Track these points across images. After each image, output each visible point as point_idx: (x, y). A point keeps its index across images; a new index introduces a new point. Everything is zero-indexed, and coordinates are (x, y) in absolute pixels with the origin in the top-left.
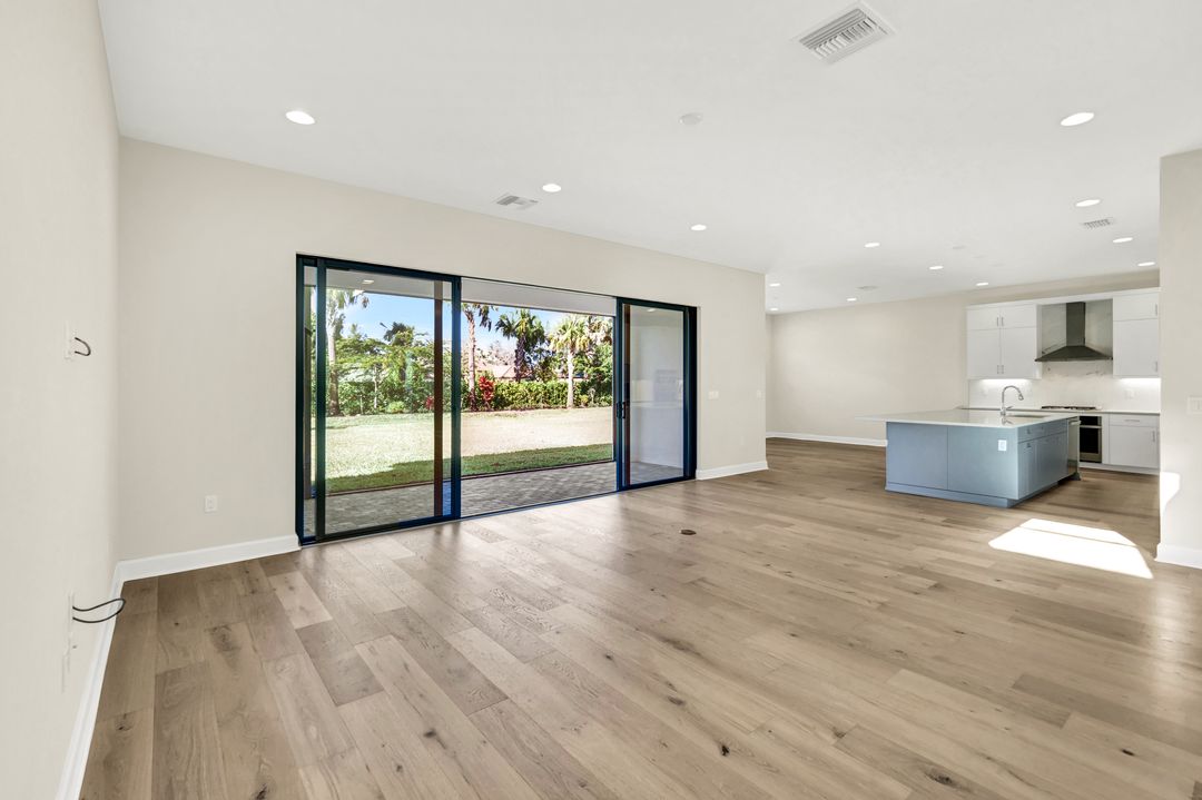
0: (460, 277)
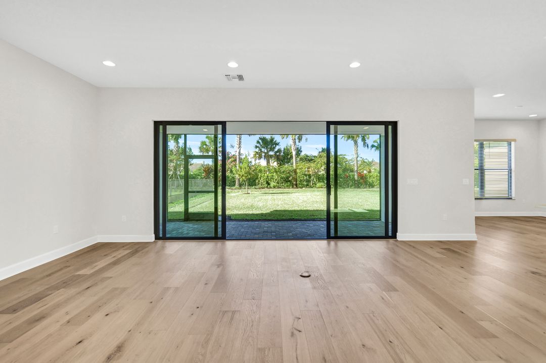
0: (225, 122)
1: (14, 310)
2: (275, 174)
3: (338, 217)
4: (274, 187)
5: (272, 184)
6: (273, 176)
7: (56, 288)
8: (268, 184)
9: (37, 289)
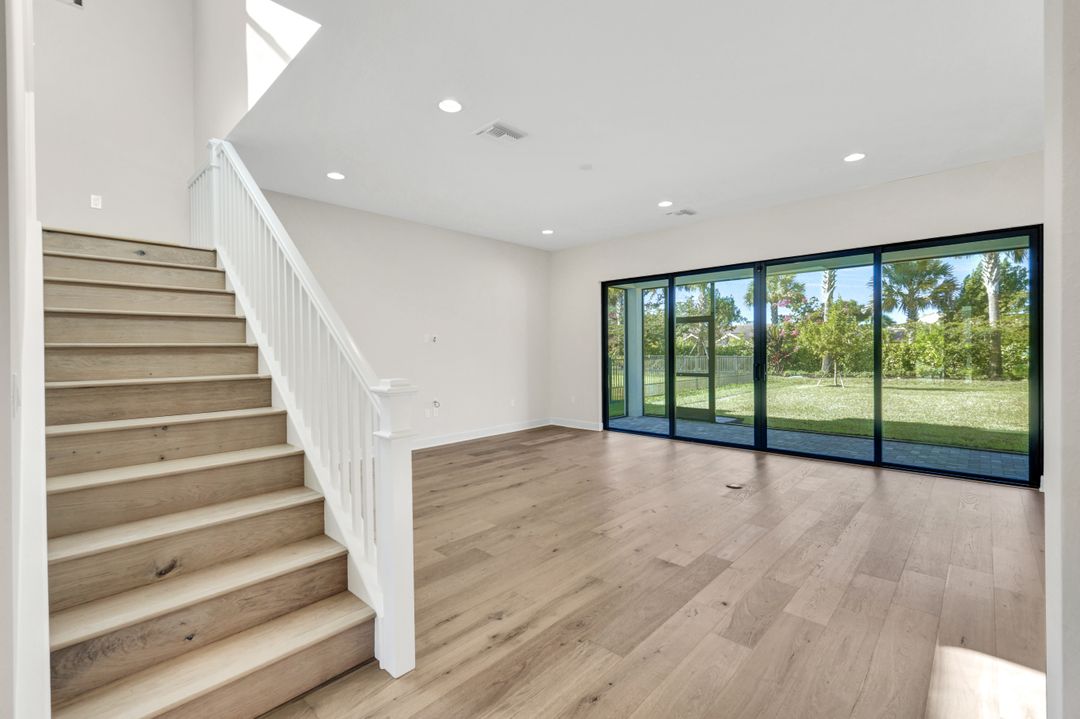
1: (476, 455)
2: (929, 344)
3: (884, 430)
4: (924, 374)
5: (919, 367)
6: (924, 348)
7: (503, 449)
8: (908, 366)
9: (492, 447)
